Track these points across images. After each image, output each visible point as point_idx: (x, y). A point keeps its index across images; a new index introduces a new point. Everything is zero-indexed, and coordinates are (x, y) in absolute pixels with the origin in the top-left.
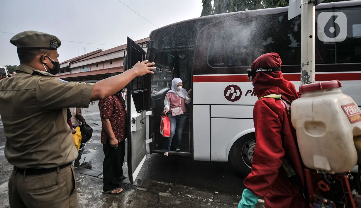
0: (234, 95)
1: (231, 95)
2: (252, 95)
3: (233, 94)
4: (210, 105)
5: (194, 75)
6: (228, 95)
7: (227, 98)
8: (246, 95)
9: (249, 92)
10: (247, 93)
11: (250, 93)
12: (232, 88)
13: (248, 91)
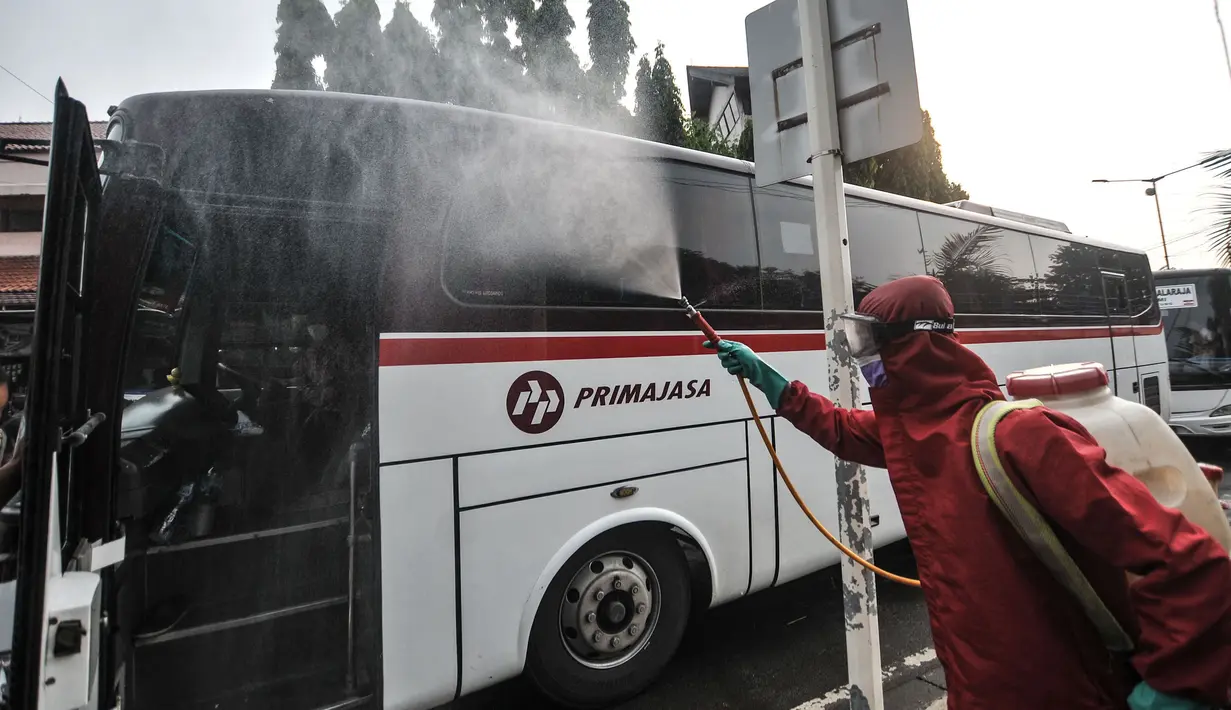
0: (541, 408)
1: (531, 408)
2: (594, 404)
3: (536, 405)
4: (455, 457)
5: (383, 336)
6: (519, 410)
7: (517, 420)
8: (577, 405)
9: (586, 393)
10: (581, 397)
11: (587, 397)
12: (534, 384)
13: (583, 390)
